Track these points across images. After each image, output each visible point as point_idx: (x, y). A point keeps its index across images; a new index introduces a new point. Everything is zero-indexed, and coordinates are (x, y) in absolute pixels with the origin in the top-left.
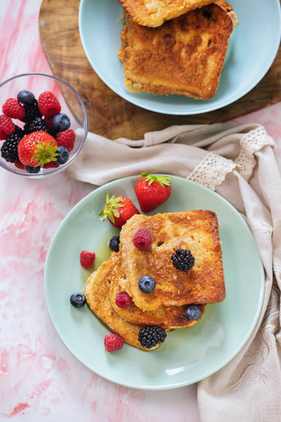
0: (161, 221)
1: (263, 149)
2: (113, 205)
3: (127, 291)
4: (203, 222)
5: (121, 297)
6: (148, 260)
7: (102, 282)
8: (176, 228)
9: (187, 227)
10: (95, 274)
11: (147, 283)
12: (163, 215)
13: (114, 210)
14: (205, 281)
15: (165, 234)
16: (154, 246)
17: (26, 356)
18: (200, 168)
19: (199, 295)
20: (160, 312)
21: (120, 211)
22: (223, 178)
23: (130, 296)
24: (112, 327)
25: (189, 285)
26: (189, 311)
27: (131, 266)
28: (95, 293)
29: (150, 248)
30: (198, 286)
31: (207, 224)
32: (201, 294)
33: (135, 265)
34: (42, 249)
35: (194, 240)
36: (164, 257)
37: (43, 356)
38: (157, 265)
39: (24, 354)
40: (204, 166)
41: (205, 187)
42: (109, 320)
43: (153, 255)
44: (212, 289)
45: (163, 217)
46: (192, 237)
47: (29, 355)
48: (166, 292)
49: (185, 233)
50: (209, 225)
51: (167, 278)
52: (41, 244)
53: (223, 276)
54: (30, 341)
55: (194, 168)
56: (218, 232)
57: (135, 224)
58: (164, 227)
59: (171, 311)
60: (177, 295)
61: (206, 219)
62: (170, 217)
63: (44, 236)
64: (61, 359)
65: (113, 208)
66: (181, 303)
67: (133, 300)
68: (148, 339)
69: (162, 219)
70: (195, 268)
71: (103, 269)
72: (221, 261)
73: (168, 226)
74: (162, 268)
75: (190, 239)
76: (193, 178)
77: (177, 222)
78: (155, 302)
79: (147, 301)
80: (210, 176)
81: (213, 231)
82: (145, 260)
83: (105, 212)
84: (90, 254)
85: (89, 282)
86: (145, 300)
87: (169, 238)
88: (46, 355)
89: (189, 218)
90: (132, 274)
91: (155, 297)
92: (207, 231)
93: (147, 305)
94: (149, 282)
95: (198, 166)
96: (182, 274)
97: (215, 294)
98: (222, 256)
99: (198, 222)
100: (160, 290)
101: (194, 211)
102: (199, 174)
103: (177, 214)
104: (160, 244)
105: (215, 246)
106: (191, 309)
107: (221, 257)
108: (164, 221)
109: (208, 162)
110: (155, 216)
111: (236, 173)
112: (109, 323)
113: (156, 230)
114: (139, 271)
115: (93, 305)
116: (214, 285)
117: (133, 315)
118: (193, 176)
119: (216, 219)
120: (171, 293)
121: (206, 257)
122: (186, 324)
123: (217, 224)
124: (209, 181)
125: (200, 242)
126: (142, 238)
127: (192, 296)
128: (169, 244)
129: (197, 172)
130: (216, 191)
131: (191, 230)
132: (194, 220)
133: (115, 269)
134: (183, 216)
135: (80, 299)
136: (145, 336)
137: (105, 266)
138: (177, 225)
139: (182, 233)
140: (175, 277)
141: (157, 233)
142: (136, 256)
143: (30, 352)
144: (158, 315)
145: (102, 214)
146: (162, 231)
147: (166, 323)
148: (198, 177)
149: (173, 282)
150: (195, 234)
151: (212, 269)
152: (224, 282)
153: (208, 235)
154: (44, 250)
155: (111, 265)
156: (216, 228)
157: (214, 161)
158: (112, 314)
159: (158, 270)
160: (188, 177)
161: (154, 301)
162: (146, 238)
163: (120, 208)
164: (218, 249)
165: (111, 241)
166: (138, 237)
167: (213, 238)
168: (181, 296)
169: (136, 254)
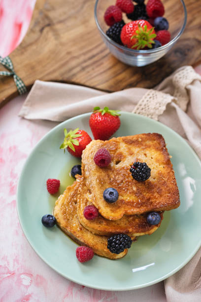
0: (117, 144)
1: (192, 83)
2: (71, 136)
3: (94, 203)
4: (152, 142)
5: (89, 209)
6: (109, 176)
7: (68, 203)
8: (129, 149)
9: (139, 147)
10: (61, 198)
11: (111, 193)
12: (118, 139)
13: (73, 140)
14: (161, 190)
15: (121, 154)
16: (112, 164)
17: (6, 275)
18: (143, 101)
19: (157, 202)
20: (123, 222)
21: (78, 140)
22: (164, 108)
23: (97, 207)
24: (82, 241)
25: (147, 194)
26: (150, 217)
27: (94, 182)
28: (64, 213)
29: (110, 166)
30: (156, 194)
31: (156, 144)
32: (160, 201)
33: (98, 181)
34: (11, 184)
35: (147, 157)
36: (122, 172)
37: (21, 274)
38: (118, 180)
39: (4, 274)
40: (147, 99)
41: (149, 118)
42: (78, 235)
43: (113, 172)
44: (168, 196)
45: (118, 140)
46: (145, 155)
47: (9, 275)
48: (129, 202)
49: (138, 152)
50: (158, 145)
51: (128, 190)
52: (10, 180)
53: (176, 185)
54: (8, 263)
55: (138, 101)
56: (166, 149)
57: (94, 147)
58: (119, 148)
59: (134, 220)
60: (138, 203)
61: (154, 140)
62: (124, 140)
63: (11, 173)
64: (38, 275)
65: (73, 138)
66: (143, 210)
67: (100, 211)
68: (116, 244)
69: (117, 142)
70: (151, 179)
71: (69, 192)
72: (173, 172)
73: (123, 148)
74: (122, 181)
75: (143, 156)
76: (138, 111)
77: (131, 144)
78: (120, 211)
79: (112, 211)
80: (153, 107)
81: (162, 149)
82: (107, 176)
83: (65, 143)
84: (55, 180)
85: (57, 204)
86: (111, 210)
87: (125, 157)
88: (24, 273)
89: (140, 140)
90: (96, 189)
91: (119, 207)
92: (157, 149)
93: (113, 214)
94: (113, 193)
95: (142, 100)
96: (140, 186)
97: (171, 200)
98: (173, 167)
99: (148, 143)
100: (122, 201)
101: (143, 134)
102: (142, 106)
103: (129, 137)
104: (117, 163)
105: (166, 160)
106: (152, 215)
107: (172, 169)
108: (119, 144)
109: (149, 96)
110: (111, 140)
111: (174, 104)
112: (79, 237)
113: (113, 151)
114: (102, 186)
115: (63, 223)
116: (169, 193)
117: (100, 225)
118: (138, 109)
119: (163, 139)
120: (133, 203)
121: (159, 169)
122: (149, 230)
123: (164, 143)
124: (152, 111)
125: (152, 158)
126: (102, 155)
127: (152, 203)
128: (126, 161)
129: (140, 105)
130: (158, 121)
131: (143, 149)
132: (144, 141)
133: (80, 189)
134: (135, 139)
135: (51, 218)
136: (114, 242)
137: (69, 189)
138: (130, 146)
139: (136, 152)
140: (135, 189)
141: (114, 154)
142: (98, 174)
143: (9, 272)
144: (122, 224)
145: (63, 146)
146: (118, 152)
147: (130, 230)
148: (142, 109)
149: (133, 193)
150: (147, 152)
151: (166, 179)
152: (177, 189)
153: (159, 152)
154: (13, 185)
155: (75, 188)
156: (165, 146)
157: (154, 95)
158: (81, 229)
159: (118, 184)
160: (133, 112)
161: (118, 210)
162: (106, 155)
163: (79, 137)
164: (168, 163)
165: (73, 168)
166: (98, 156)
167: (163, 154)
168: (142, 204)
169: (98, 172)
